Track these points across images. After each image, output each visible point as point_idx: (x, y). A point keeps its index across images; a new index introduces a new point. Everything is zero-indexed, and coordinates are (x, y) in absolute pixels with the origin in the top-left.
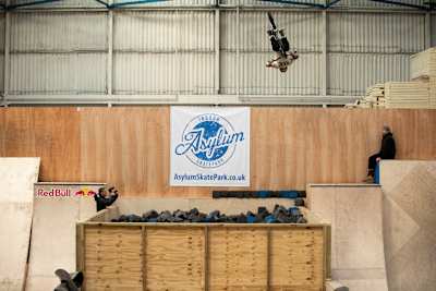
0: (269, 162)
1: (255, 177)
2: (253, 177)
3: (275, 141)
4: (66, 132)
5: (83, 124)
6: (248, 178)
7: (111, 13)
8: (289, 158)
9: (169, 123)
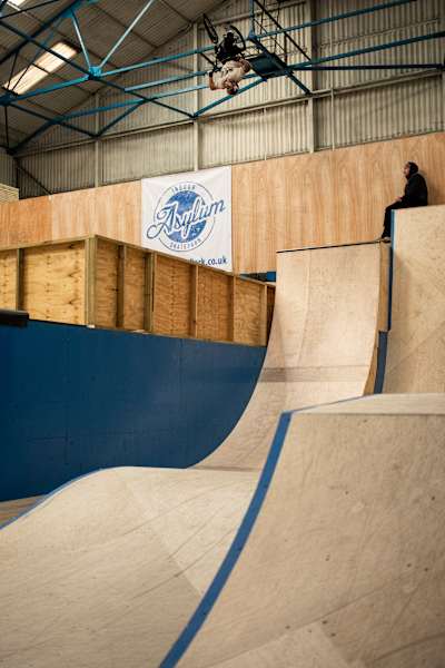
0: (257, 235)
1: (238, 258)
2: (236, 258)
3: (263, 207)
4: (38, 225)
5: (54, 214)
6: (229, 260)
7: (196, 124)
8: (280, 227)
9: (140, 201)
